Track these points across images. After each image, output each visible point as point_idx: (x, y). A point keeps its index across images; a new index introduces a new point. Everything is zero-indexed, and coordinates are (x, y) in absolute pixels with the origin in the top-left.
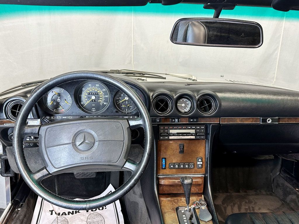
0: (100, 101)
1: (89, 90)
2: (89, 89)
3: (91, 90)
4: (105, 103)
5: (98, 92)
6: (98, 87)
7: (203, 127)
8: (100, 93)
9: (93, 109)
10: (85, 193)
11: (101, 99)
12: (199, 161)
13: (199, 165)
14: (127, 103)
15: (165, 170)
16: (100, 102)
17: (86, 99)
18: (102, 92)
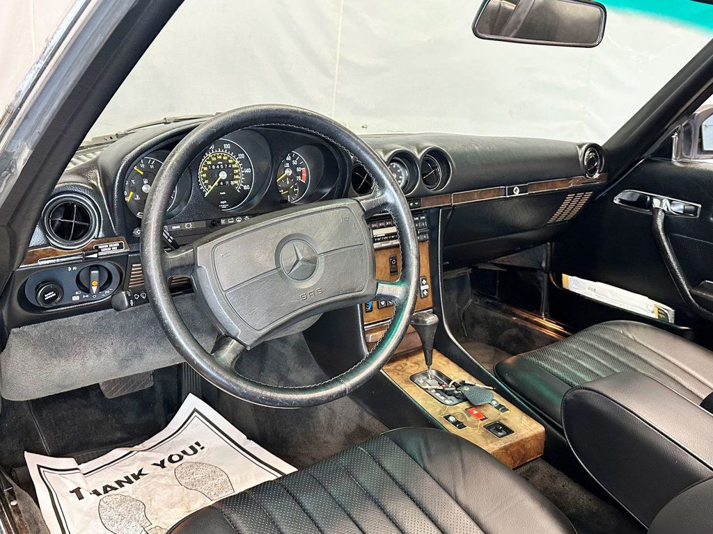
0: (236, 182)
1: (210, 159)
2: (210, 155)
3: (214, 159)
4: (246, 187)
5: (230, 161)
6: (228, 150)
7: (424, 218)
8: (234, 163)
9: (223, 204)
10: (119, 435)
11: (237, 177)
12: (423, 285)
13: (423, 291)
14: (288, 182)
15: (371, 313)
16: (236, 185)
17: (206, 182)
18: (237, 162)
